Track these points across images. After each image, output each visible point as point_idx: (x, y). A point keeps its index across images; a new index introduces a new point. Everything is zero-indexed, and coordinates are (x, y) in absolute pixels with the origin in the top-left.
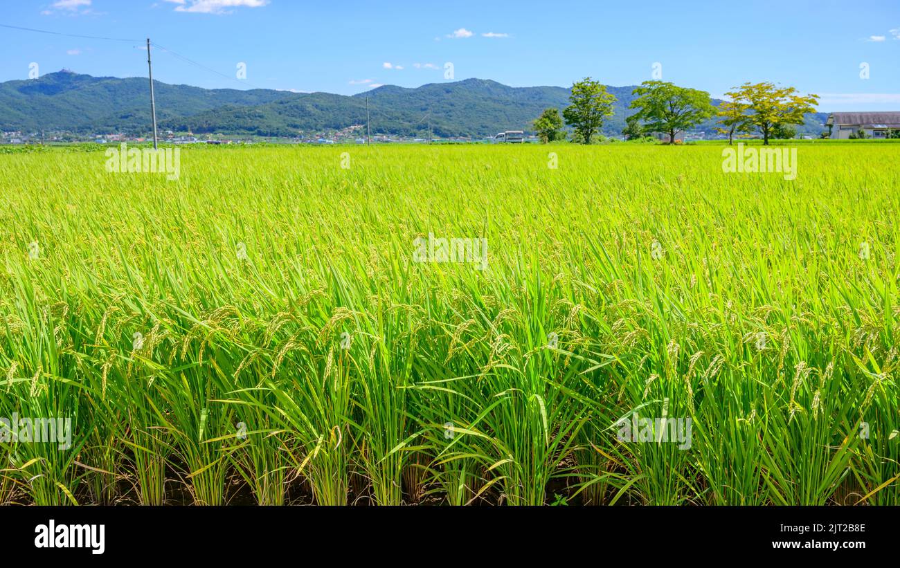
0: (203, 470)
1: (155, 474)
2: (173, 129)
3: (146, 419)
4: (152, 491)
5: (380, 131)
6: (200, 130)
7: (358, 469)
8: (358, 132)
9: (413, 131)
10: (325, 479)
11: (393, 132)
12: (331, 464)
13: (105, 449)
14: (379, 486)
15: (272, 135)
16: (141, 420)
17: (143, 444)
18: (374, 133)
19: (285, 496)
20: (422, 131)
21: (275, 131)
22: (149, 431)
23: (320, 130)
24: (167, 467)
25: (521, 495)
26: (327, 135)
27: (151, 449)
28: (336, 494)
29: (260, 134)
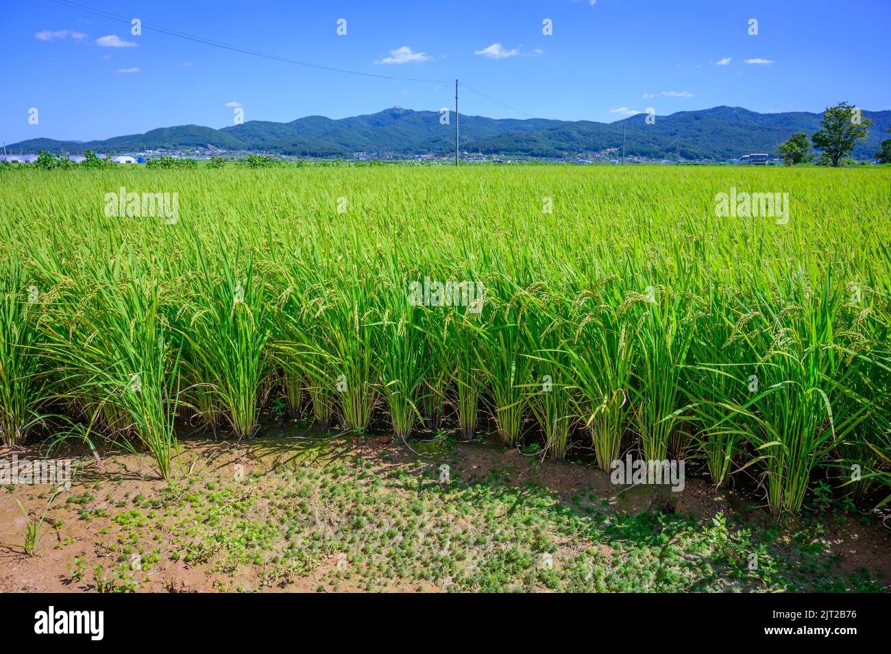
0: (508, 407)
1: (472, 404)
2: (468, 151)
3: (468, 363)
4: (468, 416)
5: (633, 153)
6: (488, 152)
7: (631, 426)
8: (613, 154)
9: (661, 153)
10: (603, 430)
11: (643, 154)
12: (609, 418)
13: (437, 381)
14: (648, 444)
15: (543, 155)
16: (465, 363)
17: (465, 381)
18: (627, 155)
19: (568, 438)
20: (670, 153)
21: (545, 153)
22: (470, 372)
23: (581, 152)
24: (479, 399)
25: (784, 474)
26: (587, 156)
27: (470, 385)
28: (611, 443)
29: (533, 155)
